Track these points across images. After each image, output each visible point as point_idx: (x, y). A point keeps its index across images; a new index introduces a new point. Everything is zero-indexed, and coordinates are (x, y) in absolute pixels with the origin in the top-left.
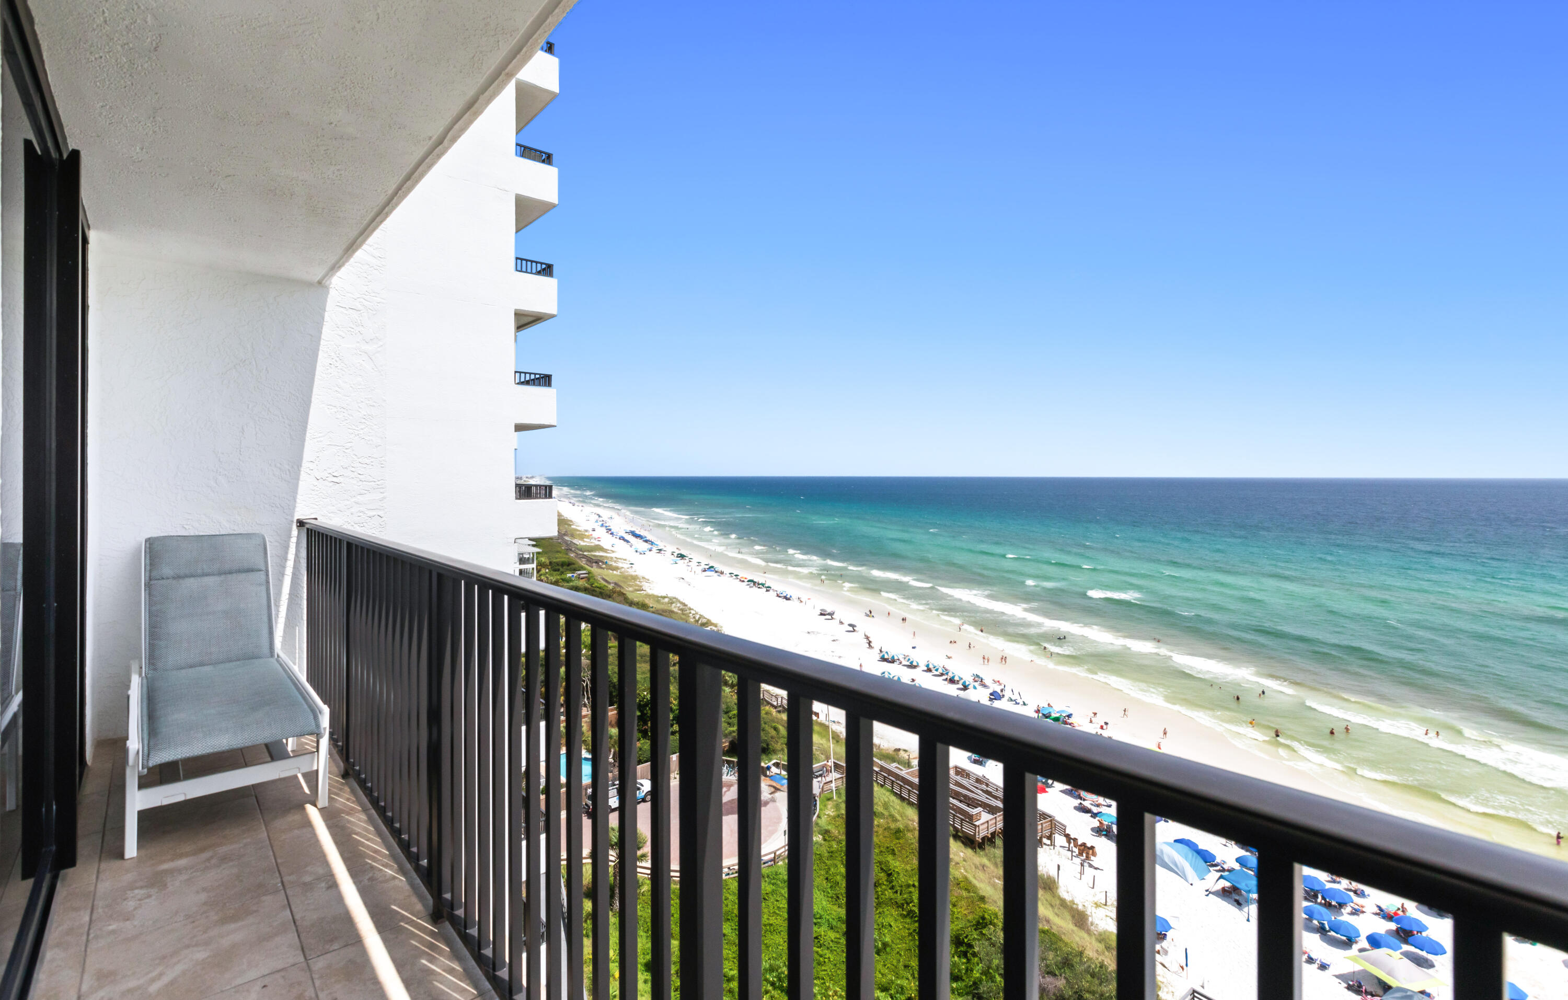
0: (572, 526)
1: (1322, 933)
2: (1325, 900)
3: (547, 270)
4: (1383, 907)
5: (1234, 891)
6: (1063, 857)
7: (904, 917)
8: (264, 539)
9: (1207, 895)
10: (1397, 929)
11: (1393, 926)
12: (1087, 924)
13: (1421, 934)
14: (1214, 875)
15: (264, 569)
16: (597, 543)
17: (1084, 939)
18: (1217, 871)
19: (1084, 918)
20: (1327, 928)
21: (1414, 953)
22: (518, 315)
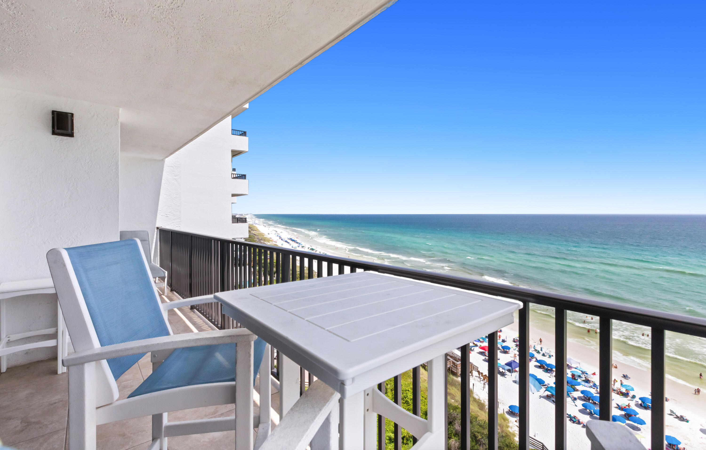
0: (265, 236)
1: (590, 415)
2: (593, 401)
3: (244, 134)
4: (619, 404)
5: (552, 396)
6: (476, 381)
7: (404, 403)
8: (148, 232)
9: (540, 398)
10: (625, 414)
11: (623, 413)
12: (485, 409)
13: (636, 416)
14: (543, 389)
15: (148, 240)
16: (275, 243)
17: (482, 414)
18: (545, 388)
19: (483, 406)
20: (593, 413)
21: (632, 424)
22: (233, 151)
